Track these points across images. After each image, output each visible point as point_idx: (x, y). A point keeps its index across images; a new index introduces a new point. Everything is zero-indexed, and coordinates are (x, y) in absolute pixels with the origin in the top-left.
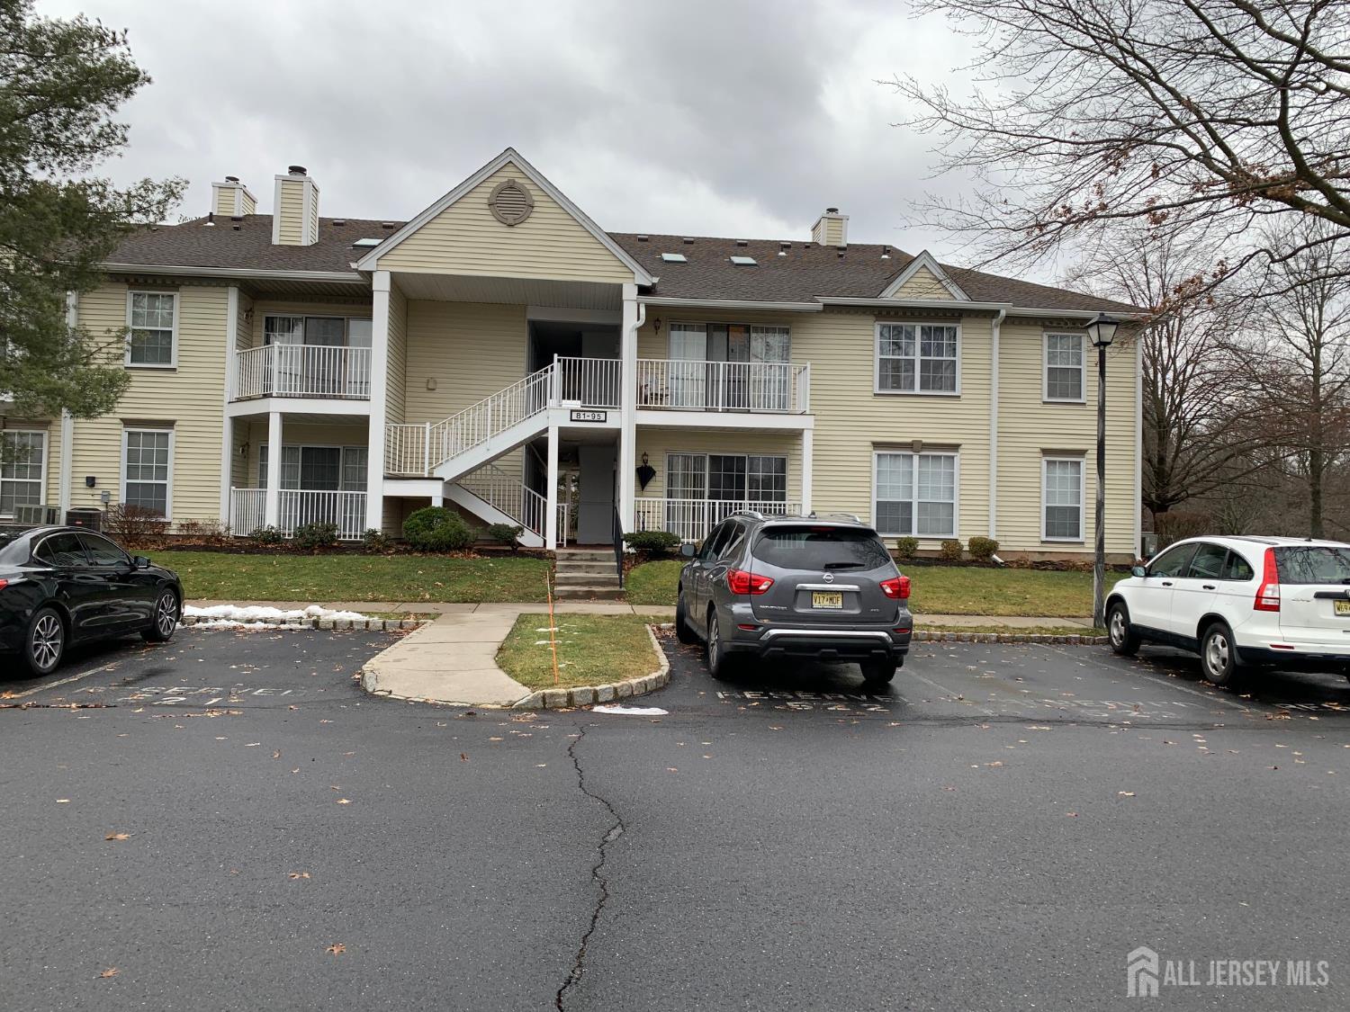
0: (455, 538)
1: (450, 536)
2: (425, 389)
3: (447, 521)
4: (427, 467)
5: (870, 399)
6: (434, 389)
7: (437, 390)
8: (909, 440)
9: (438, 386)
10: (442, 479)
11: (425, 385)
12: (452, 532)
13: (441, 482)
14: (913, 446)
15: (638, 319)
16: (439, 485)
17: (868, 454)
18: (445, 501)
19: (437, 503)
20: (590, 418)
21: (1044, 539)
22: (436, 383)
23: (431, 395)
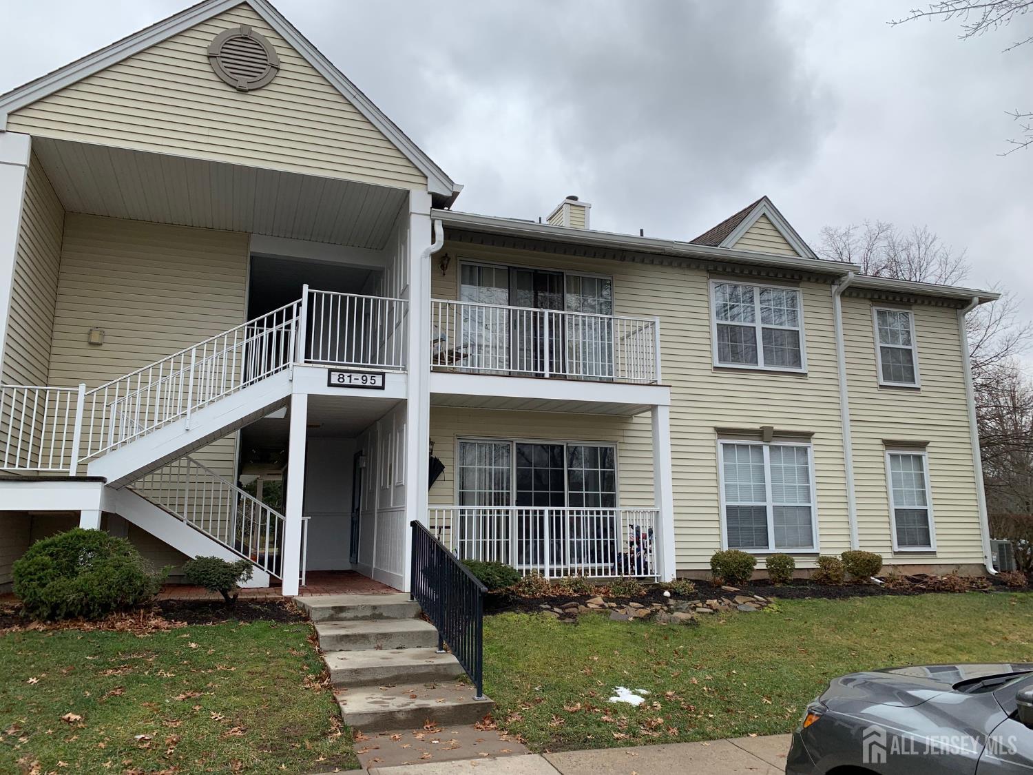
0: (121, 590)
1: (109, 587)
2: (85, 345)
3: (105, 555)
4: (74, 461)
5: (709, 373)
6: (100, 344)
7: (104, 346)
8: (757, 427)
9: (107, 339)
10: (101, 479)
11: (85, 337)
12: (116, 577)
13: (99, 485)
14: (761, 433)
15: (433, 242)
16: (96, 490)
17: (712, 443)
18: (106, 518)
19: (90, 522)
20: (360, 383)
21: (897, 549)
22: (103, 334)
23: (95, 352)
